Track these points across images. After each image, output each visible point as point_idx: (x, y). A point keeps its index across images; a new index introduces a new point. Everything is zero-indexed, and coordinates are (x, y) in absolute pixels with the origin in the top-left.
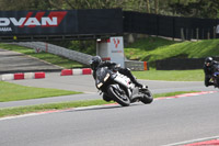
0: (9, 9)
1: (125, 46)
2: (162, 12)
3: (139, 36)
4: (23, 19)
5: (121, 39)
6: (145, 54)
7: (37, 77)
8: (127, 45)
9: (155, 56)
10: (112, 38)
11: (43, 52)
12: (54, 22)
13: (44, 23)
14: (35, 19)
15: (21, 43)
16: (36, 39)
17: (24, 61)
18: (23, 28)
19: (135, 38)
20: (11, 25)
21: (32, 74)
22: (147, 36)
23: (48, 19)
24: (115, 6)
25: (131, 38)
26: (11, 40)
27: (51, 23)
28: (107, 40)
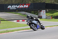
0: (16, 3)
1: (46, 13)
2: (56, 3)
3: (50, 10)
4: (19, 6)
5: (45, 11)
6: (51, 15)
7: (23, 21)
8: (46, 12)
9: (54, 15)
10: (42, 11)
11: (24, 14)
12: (27, 6)
13: (24, 7)
14: (22, 6)
15: (18, 12)
16: (22, 11)
17: (19, 17)
18: (19, 8)
19: (49, 10)
20: (16, 7)
21: (21, 20)
22: (52, 10)
23: (25, 6)
24: (43, 2)
25: (48, 10)
26: (16, 11)
27: (26, 7)
28: (41, 11)
